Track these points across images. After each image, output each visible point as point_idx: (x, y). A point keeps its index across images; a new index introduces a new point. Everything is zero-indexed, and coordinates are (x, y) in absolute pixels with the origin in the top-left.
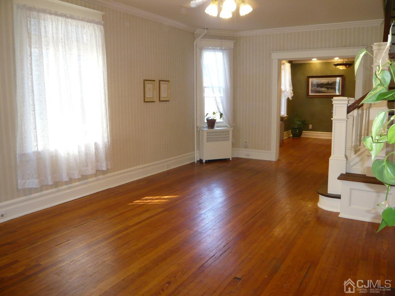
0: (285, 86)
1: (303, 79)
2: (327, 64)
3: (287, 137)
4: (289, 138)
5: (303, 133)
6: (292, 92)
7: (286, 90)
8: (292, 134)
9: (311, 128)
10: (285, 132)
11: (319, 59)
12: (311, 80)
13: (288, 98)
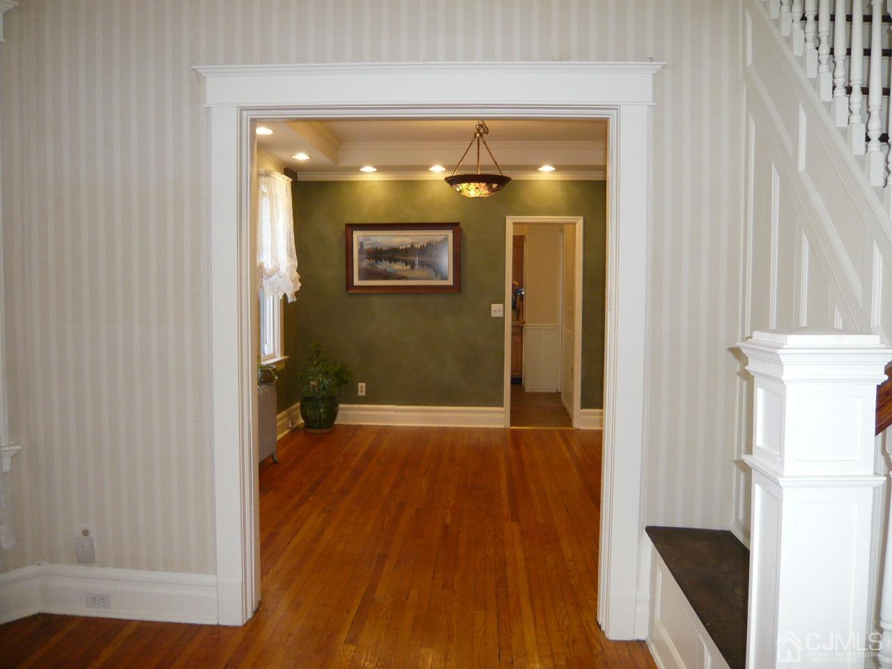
0: (274, 256)
1: (331, 232)
2: (408, 188)
3: (287, 432)
4: (294, 431)
5: (340, 413)
6: (296, 275)
7: (277, 270)
8: (304, 418)
9: (364, 394)
10: (279, 416)
11: (381, 169)
12: (358, 236)
13: (285, 296)
